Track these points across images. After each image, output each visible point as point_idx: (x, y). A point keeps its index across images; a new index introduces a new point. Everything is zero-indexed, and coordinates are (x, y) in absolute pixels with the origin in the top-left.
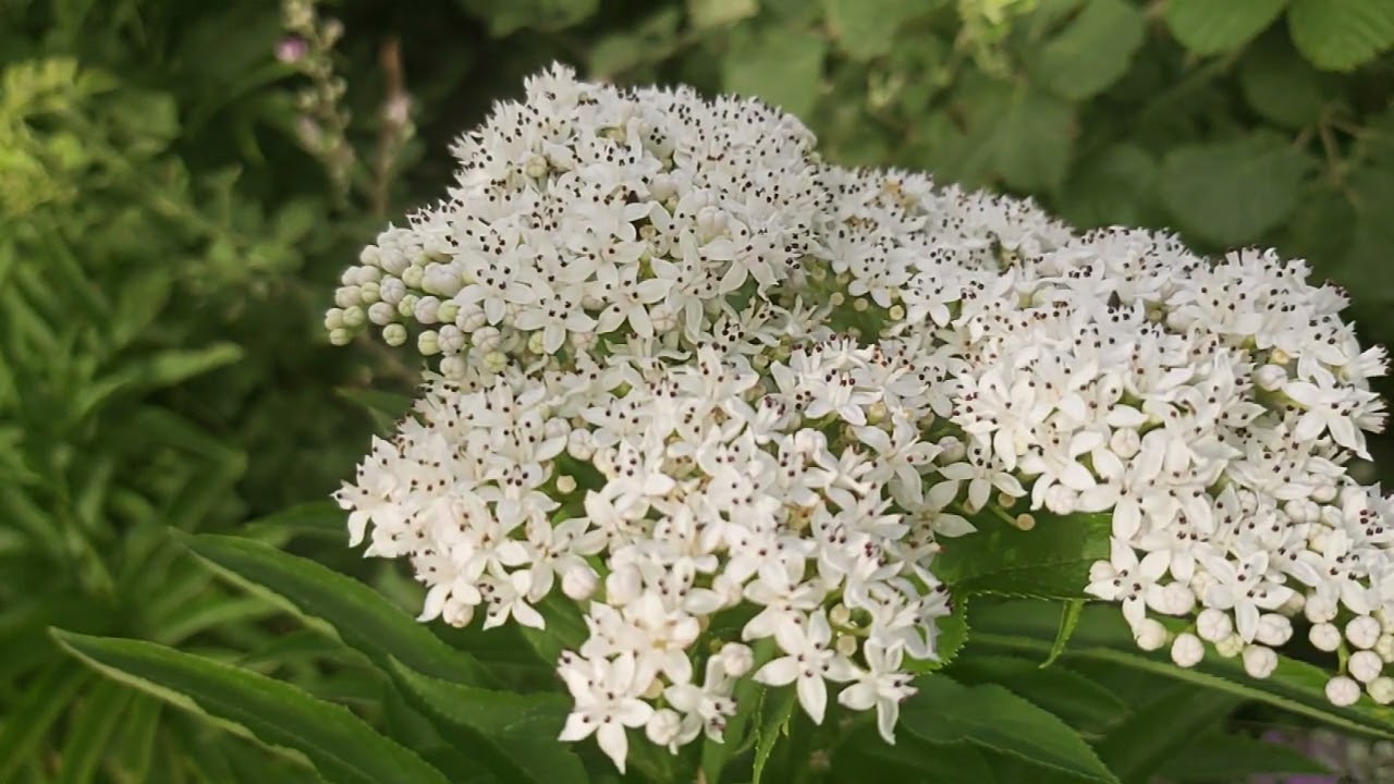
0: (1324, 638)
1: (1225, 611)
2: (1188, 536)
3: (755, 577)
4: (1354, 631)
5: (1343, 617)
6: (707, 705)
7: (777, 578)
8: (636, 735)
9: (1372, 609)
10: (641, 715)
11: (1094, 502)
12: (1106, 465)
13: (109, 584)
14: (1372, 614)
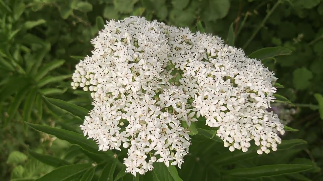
0: (257, 143)
1: (239, 143)
2: (233, 130)
3: (156, 146)
4: (262, 142)
5: (261, 140)
6: (148, 167)
7: (160, 146)
8: (138, 173)
9: (266, 139)
10: (138, 170)
11: (216, 125)
12: (219, 119)
13: (24, 73)
14: (266, 140)
